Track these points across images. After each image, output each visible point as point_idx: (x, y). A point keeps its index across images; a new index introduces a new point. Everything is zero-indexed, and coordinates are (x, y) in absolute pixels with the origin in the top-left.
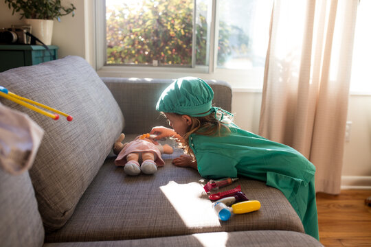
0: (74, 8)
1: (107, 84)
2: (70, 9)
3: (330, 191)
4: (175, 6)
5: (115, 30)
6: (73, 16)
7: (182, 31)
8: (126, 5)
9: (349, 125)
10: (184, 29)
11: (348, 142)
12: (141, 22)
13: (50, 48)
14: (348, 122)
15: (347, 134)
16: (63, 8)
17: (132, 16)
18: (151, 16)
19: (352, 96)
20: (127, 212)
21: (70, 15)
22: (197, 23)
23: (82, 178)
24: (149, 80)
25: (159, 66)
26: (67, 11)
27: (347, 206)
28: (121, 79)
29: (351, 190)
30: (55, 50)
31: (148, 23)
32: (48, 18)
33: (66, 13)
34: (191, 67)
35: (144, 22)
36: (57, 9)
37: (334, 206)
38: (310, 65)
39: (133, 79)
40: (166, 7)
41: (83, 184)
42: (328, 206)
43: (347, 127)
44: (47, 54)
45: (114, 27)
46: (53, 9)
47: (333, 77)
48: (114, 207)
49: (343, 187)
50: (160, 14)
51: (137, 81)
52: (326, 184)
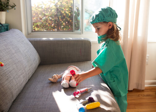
0: (15, 5)
1: (31, 42)
2: (14, 6)
3: (139, 88)
4: (66, 2)
5: (38, 14)
6: (15, 9)
7: (69, 14)
8: (43, 2)
9: (148, 56)
10: (70, 13)
11: (147, 64)
12: (50, 10)
13: (4, 25)
14: (147, 55)
15: (147, 61)
16: (10, 6)
17: (46, 8)
18: (54, 7)
19: (149, 43)
20: (35, 109)
21: (14, 9)
22: (74, 10)
23: (12, 93)
24: (51, 39)
25: (57, 31)
26: (12, 7)
27: (148, 95)
28: (38, 39)
29: (150, 87)
30: (7, 26)
31: (53, 11)
32: (3, 10)
33: (11, 8)
34: (73, 31)
35: (51, 10)
36: (7, 6)
37: (141, 95)
38: (128, 29)
39: (44, 39)
40: (61, 3)
41: (13, 96)
42: (139, 96)
43: (147, 57)
44: (3, 28)
45: (37, 13)
46: (6, 6)
47: (140, 34)
48: (29, 106)
49: (146, 86)
50: (58, 6)
51: (46, 39)
52: (138, 85)
